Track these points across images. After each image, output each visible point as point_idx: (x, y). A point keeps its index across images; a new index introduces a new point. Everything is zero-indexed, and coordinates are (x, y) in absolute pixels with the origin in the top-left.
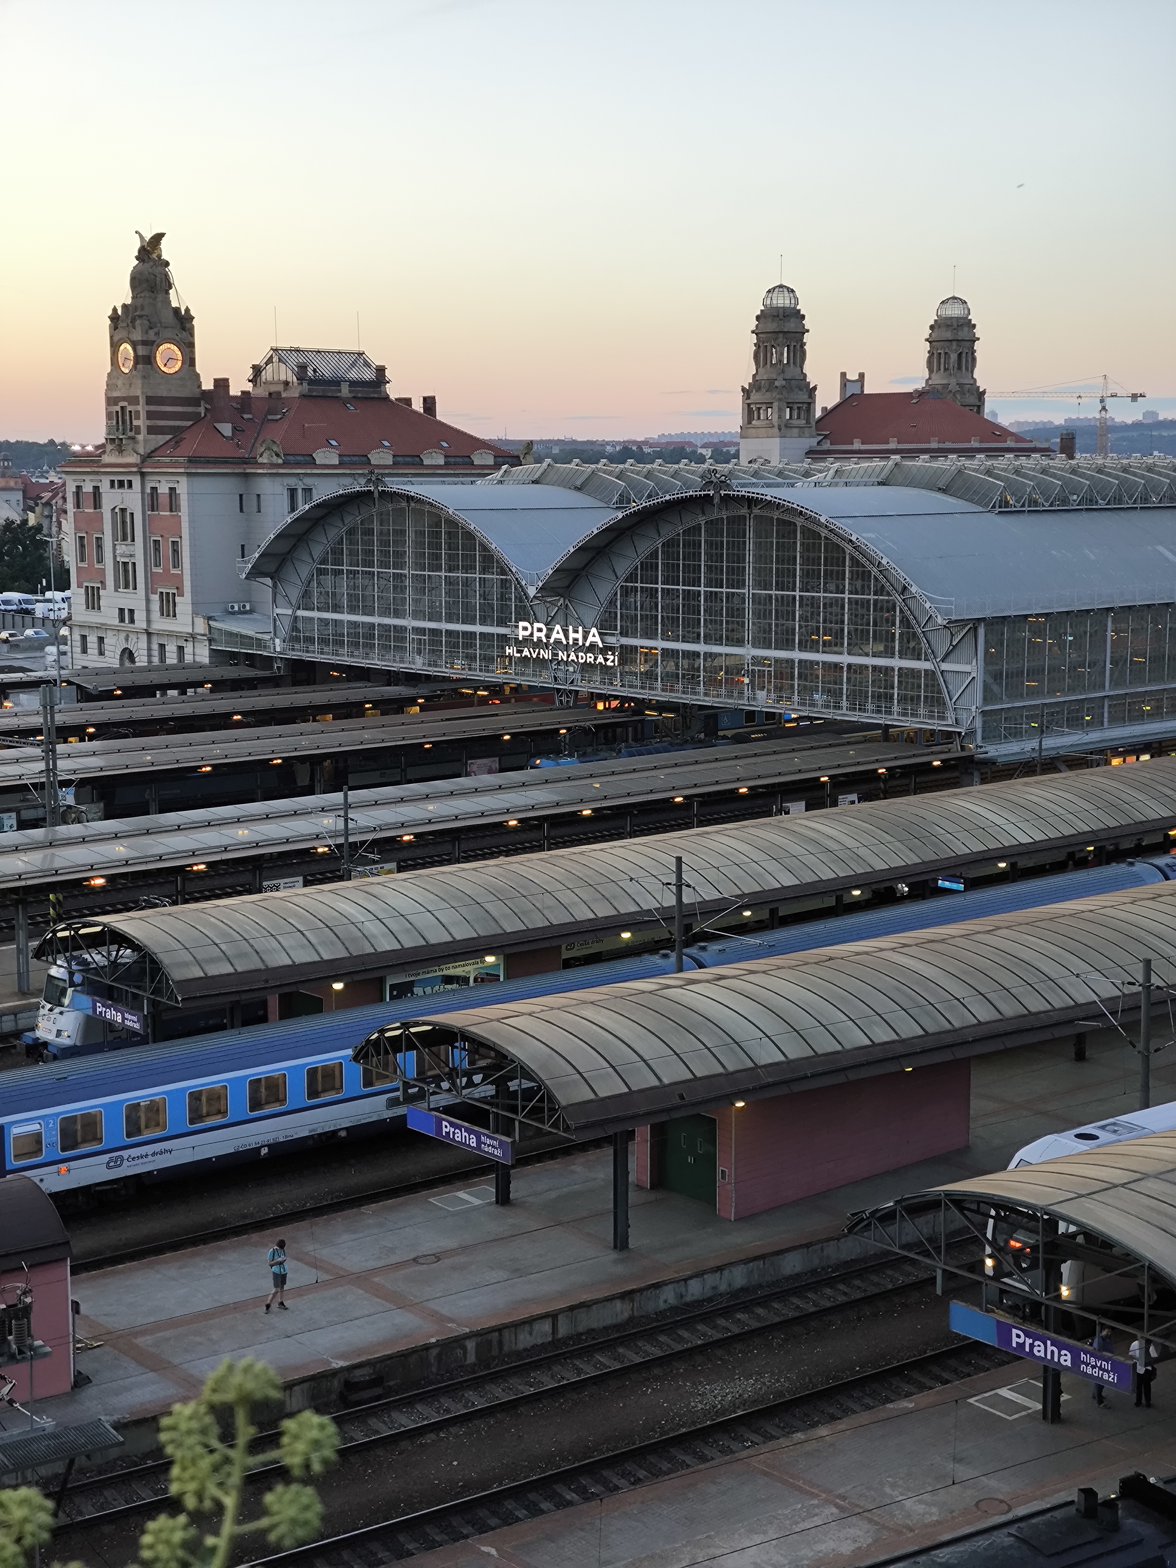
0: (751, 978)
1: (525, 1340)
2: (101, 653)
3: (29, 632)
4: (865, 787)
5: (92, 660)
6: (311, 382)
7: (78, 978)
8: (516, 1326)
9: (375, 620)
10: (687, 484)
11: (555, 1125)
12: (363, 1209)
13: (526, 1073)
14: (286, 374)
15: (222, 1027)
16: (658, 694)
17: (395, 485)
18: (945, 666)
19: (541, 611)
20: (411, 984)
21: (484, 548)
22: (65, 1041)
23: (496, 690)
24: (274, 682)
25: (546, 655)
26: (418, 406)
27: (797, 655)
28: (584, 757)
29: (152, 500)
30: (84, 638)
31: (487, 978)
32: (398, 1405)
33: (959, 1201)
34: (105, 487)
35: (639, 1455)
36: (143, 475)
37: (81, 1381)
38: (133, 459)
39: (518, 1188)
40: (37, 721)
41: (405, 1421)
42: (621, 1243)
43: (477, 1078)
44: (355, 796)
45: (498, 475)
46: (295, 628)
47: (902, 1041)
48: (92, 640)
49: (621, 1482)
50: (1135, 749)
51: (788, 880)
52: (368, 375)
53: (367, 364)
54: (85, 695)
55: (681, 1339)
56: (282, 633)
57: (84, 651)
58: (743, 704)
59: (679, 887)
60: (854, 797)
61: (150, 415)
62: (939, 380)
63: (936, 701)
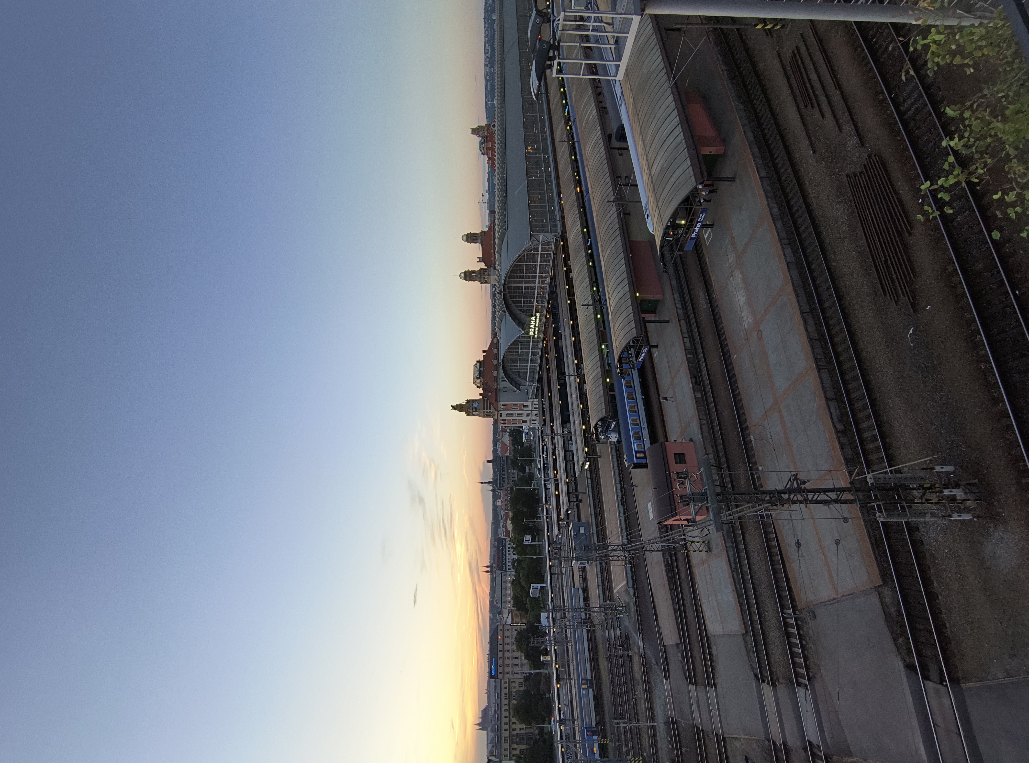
0: (609, 291)
1: (688, 344)
2: (536, 420)
3: (531, 433)
4: (567, 259)
5: (537, 422)
6: (480, 376)
7: (604, 434)
8: (685, 346)
9: (529, 365)
10: (501, 298)
11: (641, 337)
12: (657, 377)
13: (629, 343)
14: (478, 381)
15: (616, 405)
16: (546, 304)
17: (501, 360)
18: (541, 242)
19: (527, 330)
20: (608, 364)
21: (514, 341)
22: (617, 436)
23: (544, 339)
24: (542, 386)
25: (537, 329)
26: (485, 354)
27: (538, 274)
28: (559, 321)
29: (504, 409)
30: (532, 423)
31: (607, 347)
32: (701, 373)
33: (662, 247)
34: (502, 418)
35: (715, 321)
36: (499, 411)
37: (691, 440)
38: (496, 412)
39: (654, 344)
40: (550, 437)
41: (704, 372)
42: (667, 322)
43: (630, 352)
44: (567, 374)
45: (499, 338)
46: (531, 381)
47: (625, 257)
48: (533, 422)
49: (722, 325)
50: (560, 199)
51: (588, 279)
52: (478, 364)
53: (476, 364)
54: (544, 424)
55: (690, 310)
56: (532, 384)
57: (535, 423)
58: (548, 286)
59: (588, 305)
60: (569, 262)
61: (487, 409)
62: (479, 241)
63: (549, 243)
